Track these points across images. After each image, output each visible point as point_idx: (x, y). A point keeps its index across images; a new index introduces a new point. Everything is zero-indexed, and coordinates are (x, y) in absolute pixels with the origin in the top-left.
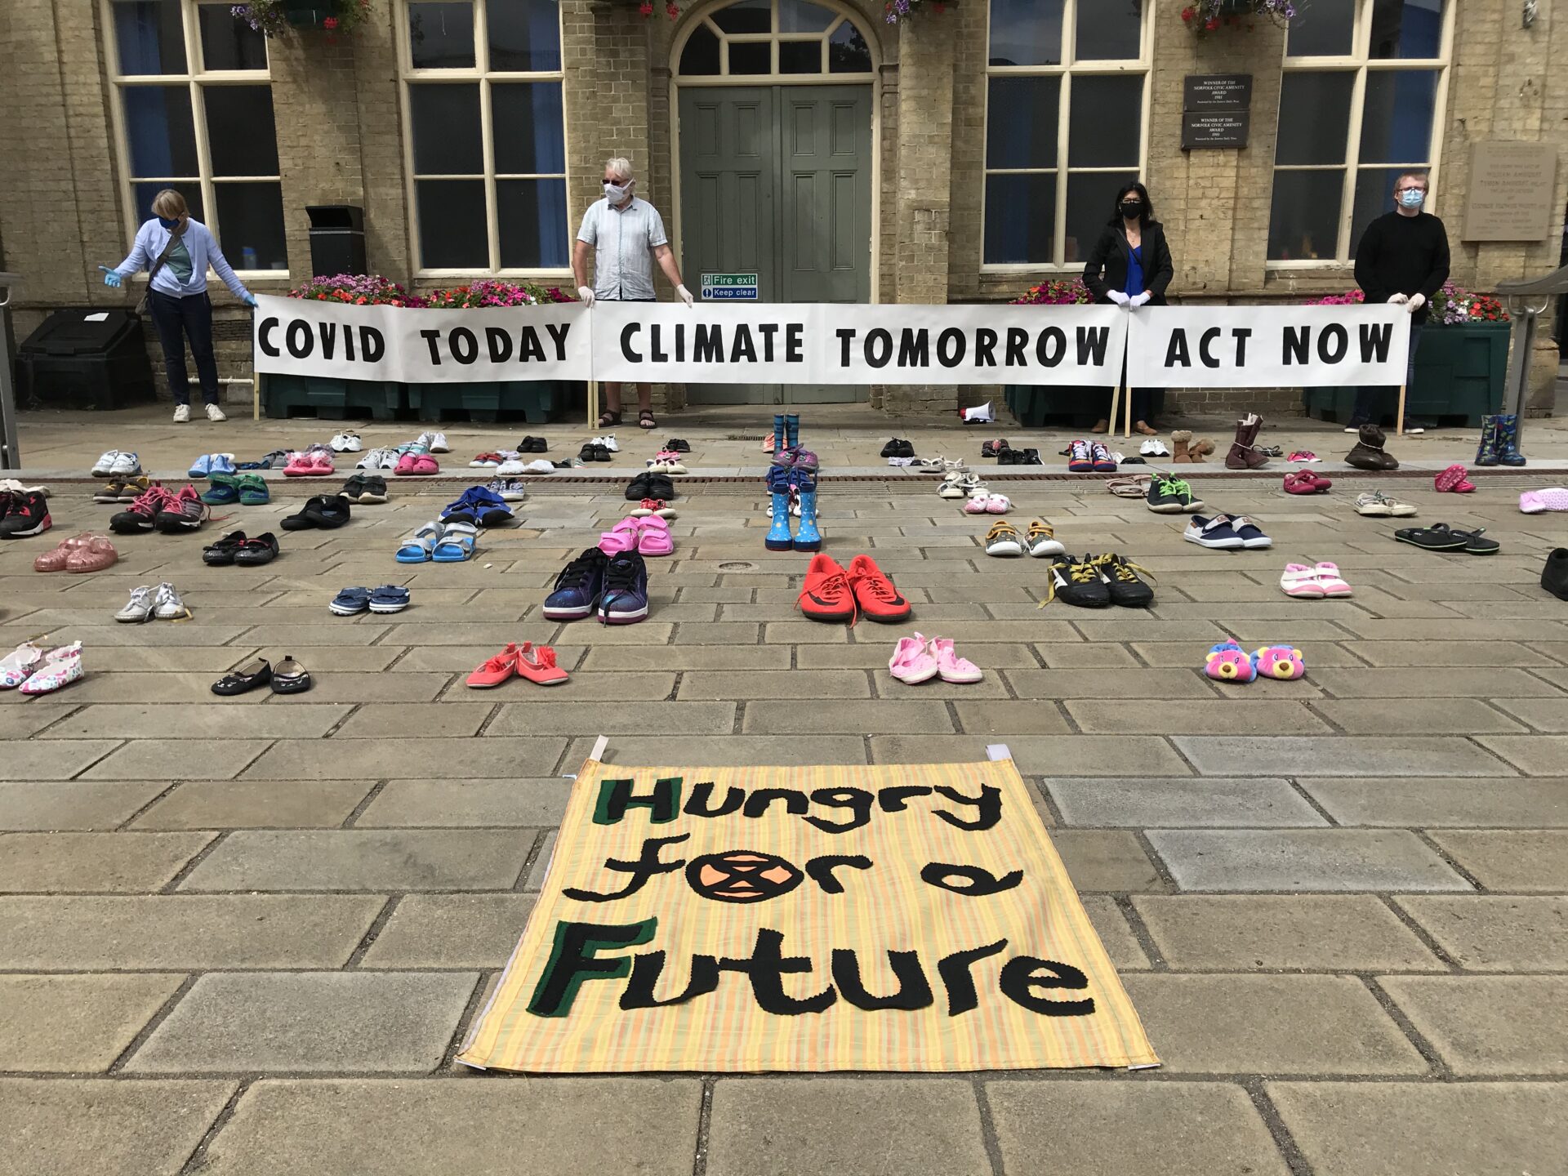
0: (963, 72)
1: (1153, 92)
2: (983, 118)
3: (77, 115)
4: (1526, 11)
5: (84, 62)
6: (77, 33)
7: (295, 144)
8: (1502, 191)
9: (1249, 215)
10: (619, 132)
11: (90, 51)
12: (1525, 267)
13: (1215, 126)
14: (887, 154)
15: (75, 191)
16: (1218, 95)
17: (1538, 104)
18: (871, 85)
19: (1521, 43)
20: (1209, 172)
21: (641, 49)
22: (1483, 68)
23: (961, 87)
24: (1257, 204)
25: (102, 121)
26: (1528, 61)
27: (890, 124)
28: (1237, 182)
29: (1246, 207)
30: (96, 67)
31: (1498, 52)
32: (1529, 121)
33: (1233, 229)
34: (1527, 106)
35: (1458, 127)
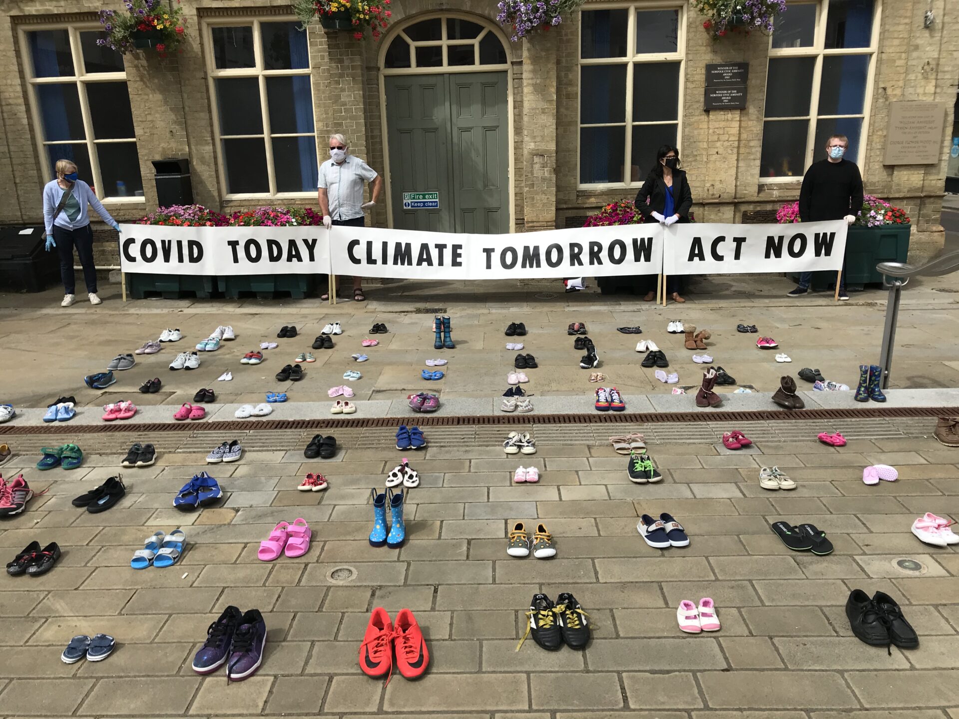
0: (564, 64)
1: (686, 74)
2: (577, 93)
3: (7, 105)
4: (926, 17)
5: (9, 72)
6: (4, 53)
7: (144, 120)
8: (909, 133)
9: (748, 150)
10: (346, 110)
11: (13, 64)
12: (924, 180)
13: (725, 95)
14: (516, 117)
15: (9, 152)
16: (727, 76)
17: (934, 76)
18: (506, 72)
19: (923, 38)
20: (722, 124)
21: (358, 57)
22: (899, 54)
23: (563, 74)
24: (752, 144)
25: (23, 108)
26: (928, 49)
27: (519, 99)
28: (740, 130)
29: (746, 146)
30: (17, 74)
31: (908, 44)
32: (927, 88)
33: (737, 160)
34: (926, 78)
35: (882, 92)
